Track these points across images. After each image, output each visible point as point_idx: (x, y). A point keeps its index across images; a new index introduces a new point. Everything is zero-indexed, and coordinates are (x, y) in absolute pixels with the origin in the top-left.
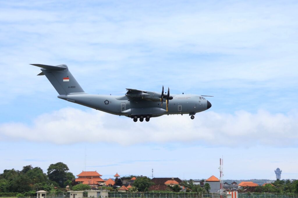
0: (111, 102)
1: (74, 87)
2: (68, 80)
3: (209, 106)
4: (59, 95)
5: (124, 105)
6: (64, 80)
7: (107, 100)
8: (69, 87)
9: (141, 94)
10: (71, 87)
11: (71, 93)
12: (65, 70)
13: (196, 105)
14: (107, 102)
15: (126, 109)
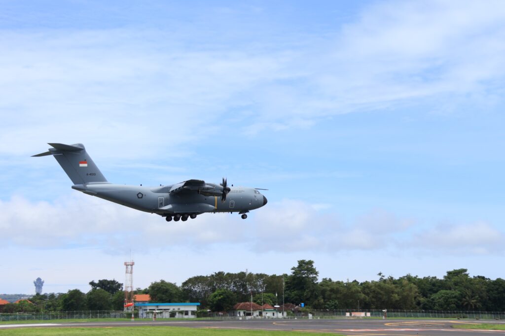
0: (145, 195)
1: (93, 174)
2: (85, 165)
3: (265, 202)
4: (73, 185)
5: (162, 200)
6: (81, 165)
7: (140, 193)
8: (87, 174)
9: (204, 186)
10: (90, 174)
11: (90, 183)
12: (81, 151)
13: (251, 200)
14: (140, 195)
15: (165, 205)
